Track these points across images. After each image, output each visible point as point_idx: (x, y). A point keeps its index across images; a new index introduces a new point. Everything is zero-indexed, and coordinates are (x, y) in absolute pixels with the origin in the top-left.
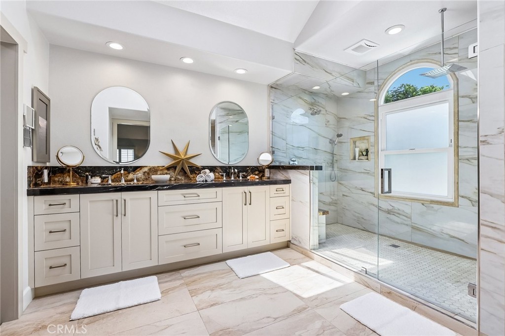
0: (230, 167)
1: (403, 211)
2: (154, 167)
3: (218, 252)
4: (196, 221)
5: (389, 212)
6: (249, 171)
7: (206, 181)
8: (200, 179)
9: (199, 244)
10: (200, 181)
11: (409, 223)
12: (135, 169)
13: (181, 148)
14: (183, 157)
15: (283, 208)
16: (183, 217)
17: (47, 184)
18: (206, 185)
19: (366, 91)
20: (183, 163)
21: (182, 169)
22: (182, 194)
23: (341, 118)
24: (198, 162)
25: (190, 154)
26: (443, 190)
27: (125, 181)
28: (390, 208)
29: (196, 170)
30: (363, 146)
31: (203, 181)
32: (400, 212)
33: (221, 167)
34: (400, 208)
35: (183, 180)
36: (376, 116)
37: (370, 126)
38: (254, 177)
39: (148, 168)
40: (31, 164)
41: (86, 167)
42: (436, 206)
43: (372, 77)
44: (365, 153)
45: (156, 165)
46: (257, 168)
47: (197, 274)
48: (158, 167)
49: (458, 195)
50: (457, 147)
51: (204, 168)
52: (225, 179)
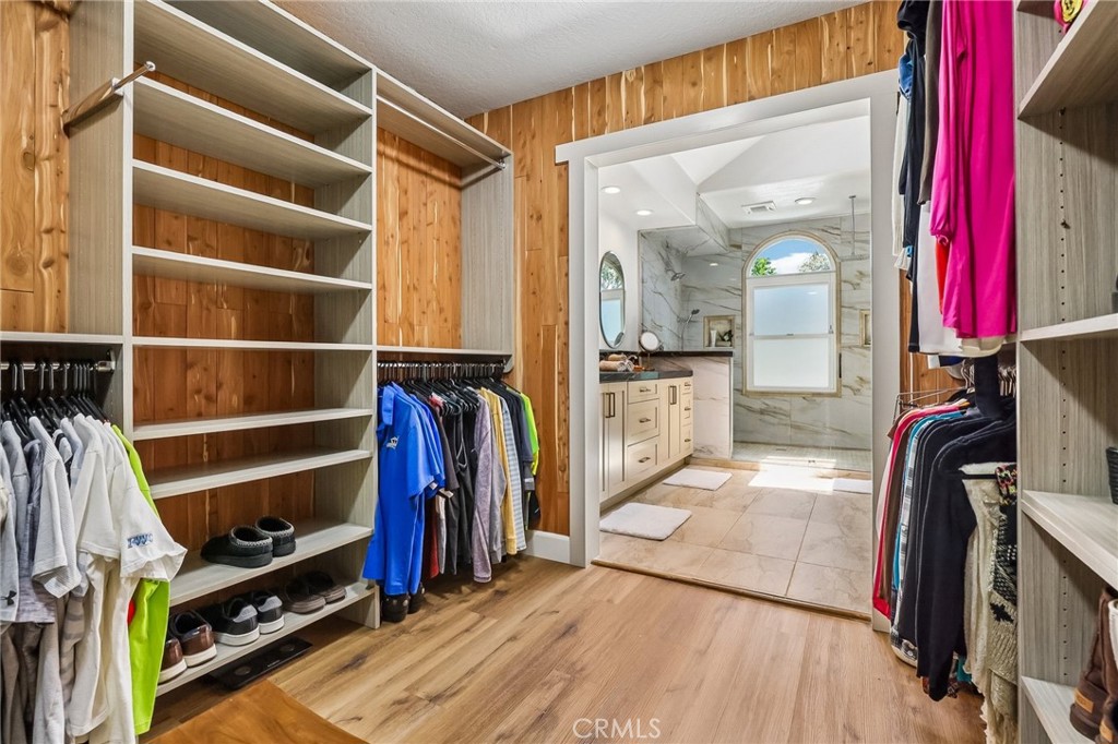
1: (781, 409)
5: (762, 412)
11: (789, 422)
19: (731, 255)
23: (688, 287)
26: (823, 380)
28: (764, 407)
30: (723, 327)
32: (777, 411)
34: (777, 405)
36: (743, 290)
37: (734, 303)
42: (818, 399)
43: (738, 239)
44: (726, 338)
49: (840, 385)
50: (840, 333)
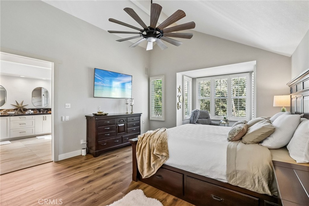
0: (41, 109)
2: (8, 110)
3: (33, 134)
4: (24, 125)
8: (26, 113)
9: (25, 132)
13: (20, 103)
14: (20, 106)
16: (19, 124)
18: (29, 115)
20: (20, 108)
21: (20, 110)
24: (27, 107)
25: (23, 105)
29: (25, 110)
31: (28, 113)
33: (37, 109)
35: (20, 113)
39: (6, 110)
48: (10, 109)
51: (29, 109)
52: (38, 112)
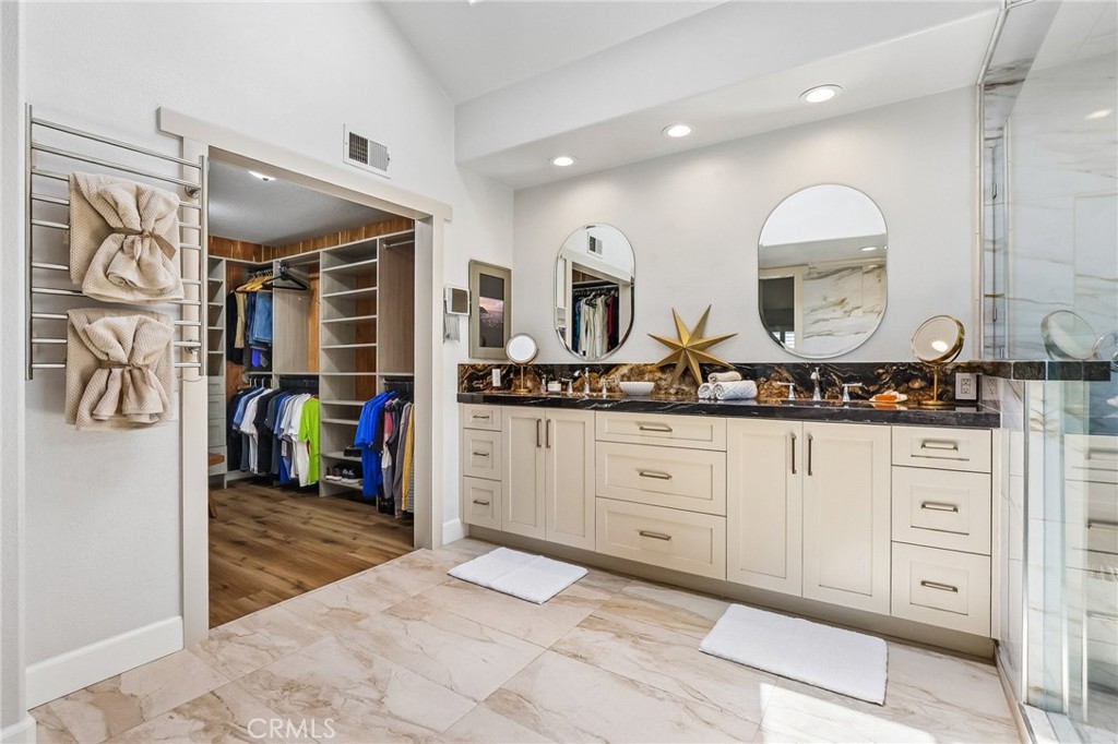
2: (638, 366)
4: (663, 484)
6: (886, 378)
7: (716, 399)
9: (669, 538)
10: (704, 399)
12: (608, 369)
14: (685, 343)
15: (956, 510)
16: (638, 470)
17: (498, 389)
18: (684, 408)
20: (687, 358)
22: (638, 423)
27: (591, 390)
31: (709, 399)
38: (895, 397)
39: (629, 367)
40: (467, 361)
41: (546, 366)
45: (642, 363)
46: (921, 370)
47: (640, 599)
48: (646, 365)
52: (791, 397)
